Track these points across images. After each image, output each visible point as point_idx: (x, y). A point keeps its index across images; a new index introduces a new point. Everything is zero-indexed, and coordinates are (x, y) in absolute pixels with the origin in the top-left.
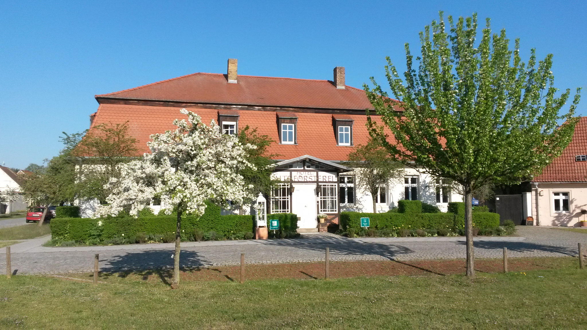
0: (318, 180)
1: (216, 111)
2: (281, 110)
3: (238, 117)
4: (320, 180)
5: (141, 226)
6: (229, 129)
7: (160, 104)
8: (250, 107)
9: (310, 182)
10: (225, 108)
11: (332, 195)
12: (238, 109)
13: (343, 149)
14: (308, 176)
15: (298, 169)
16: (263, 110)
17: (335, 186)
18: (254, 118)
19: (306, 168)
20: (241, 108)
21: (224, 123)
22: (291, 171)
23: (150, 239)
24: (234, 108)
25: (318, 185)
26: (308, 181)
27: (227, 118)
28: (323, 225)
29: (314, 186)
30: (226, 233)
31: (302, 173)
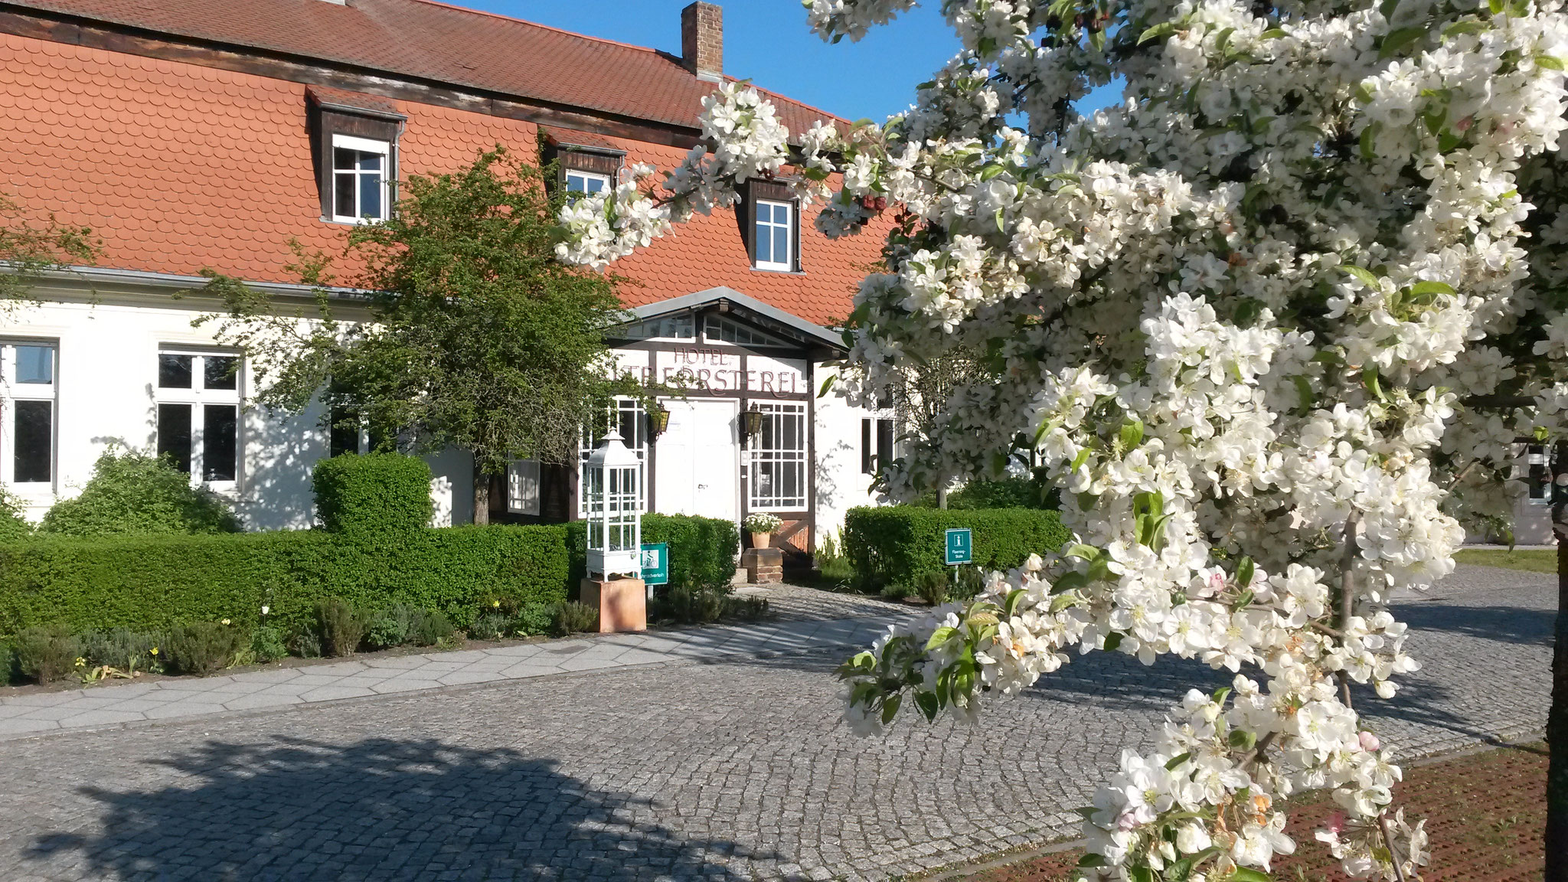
0: (744, 385)
1: (299, 89)
2: (554, 118)
3: (397, 121)
4: (751, 387)
5: (30, 588)
6: (358, 171)
7: (40, 28)
8: (440, 89)
9: (717, 393)
10: (335, 82)
11: (789, 444)
12: (388, 94)
13: (770, 280)
14: (713, 370)
15: (676, 340)
16: (488, 109)
17: (801, 409)
18: (453, 135)
19: (707, 341)
20: (404, 90)
21: (340, 141)
22: (653, 349)
23: (95, 659)
24: (374, 85)
25: (743, 405)
26: (712, 387)
27: (352, 123)
28: (768, 557)
29: (730, 410)
30: (454, 607)
31: (692, 356)
